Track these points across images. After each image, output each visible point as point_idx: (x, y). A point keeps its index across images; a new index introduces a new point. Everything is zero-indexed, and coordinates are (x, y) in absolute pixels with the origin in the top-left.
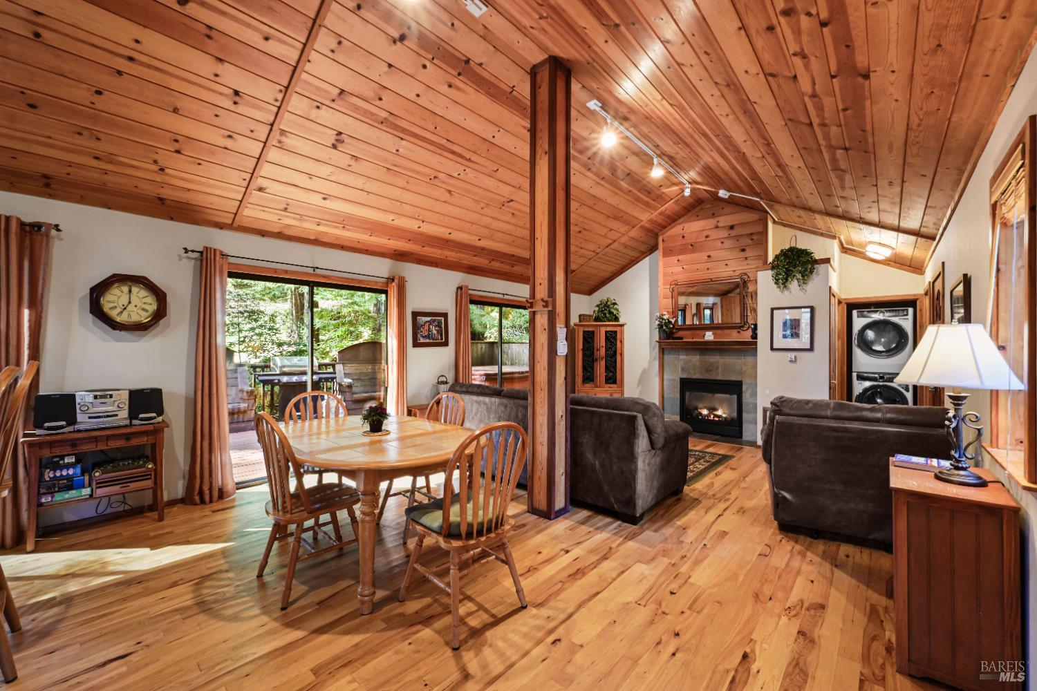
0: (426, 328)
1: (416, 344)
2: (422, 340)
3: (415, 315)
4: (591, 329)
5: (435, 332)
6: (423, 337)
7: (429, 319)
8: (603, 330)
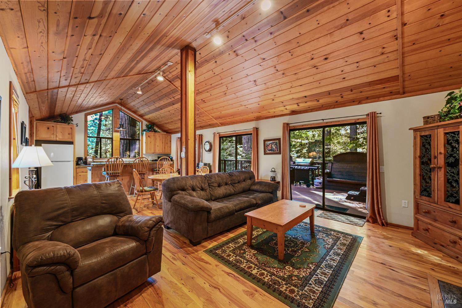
0: (270, 146)
1: (265, 154)
2: (268, 152)
3: (265, 141)
4: (427, 133)
5: (274, 148)
6: (269, 150)
7: (271, 142)
8: (441, 132)
